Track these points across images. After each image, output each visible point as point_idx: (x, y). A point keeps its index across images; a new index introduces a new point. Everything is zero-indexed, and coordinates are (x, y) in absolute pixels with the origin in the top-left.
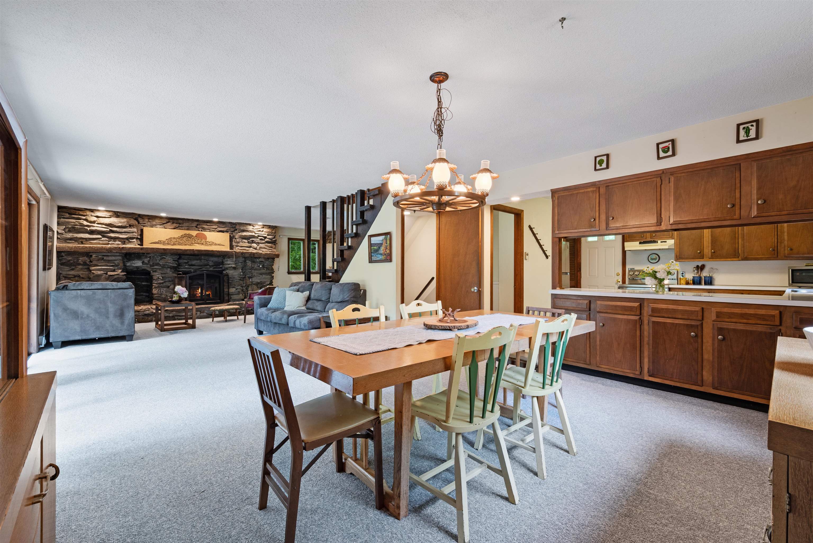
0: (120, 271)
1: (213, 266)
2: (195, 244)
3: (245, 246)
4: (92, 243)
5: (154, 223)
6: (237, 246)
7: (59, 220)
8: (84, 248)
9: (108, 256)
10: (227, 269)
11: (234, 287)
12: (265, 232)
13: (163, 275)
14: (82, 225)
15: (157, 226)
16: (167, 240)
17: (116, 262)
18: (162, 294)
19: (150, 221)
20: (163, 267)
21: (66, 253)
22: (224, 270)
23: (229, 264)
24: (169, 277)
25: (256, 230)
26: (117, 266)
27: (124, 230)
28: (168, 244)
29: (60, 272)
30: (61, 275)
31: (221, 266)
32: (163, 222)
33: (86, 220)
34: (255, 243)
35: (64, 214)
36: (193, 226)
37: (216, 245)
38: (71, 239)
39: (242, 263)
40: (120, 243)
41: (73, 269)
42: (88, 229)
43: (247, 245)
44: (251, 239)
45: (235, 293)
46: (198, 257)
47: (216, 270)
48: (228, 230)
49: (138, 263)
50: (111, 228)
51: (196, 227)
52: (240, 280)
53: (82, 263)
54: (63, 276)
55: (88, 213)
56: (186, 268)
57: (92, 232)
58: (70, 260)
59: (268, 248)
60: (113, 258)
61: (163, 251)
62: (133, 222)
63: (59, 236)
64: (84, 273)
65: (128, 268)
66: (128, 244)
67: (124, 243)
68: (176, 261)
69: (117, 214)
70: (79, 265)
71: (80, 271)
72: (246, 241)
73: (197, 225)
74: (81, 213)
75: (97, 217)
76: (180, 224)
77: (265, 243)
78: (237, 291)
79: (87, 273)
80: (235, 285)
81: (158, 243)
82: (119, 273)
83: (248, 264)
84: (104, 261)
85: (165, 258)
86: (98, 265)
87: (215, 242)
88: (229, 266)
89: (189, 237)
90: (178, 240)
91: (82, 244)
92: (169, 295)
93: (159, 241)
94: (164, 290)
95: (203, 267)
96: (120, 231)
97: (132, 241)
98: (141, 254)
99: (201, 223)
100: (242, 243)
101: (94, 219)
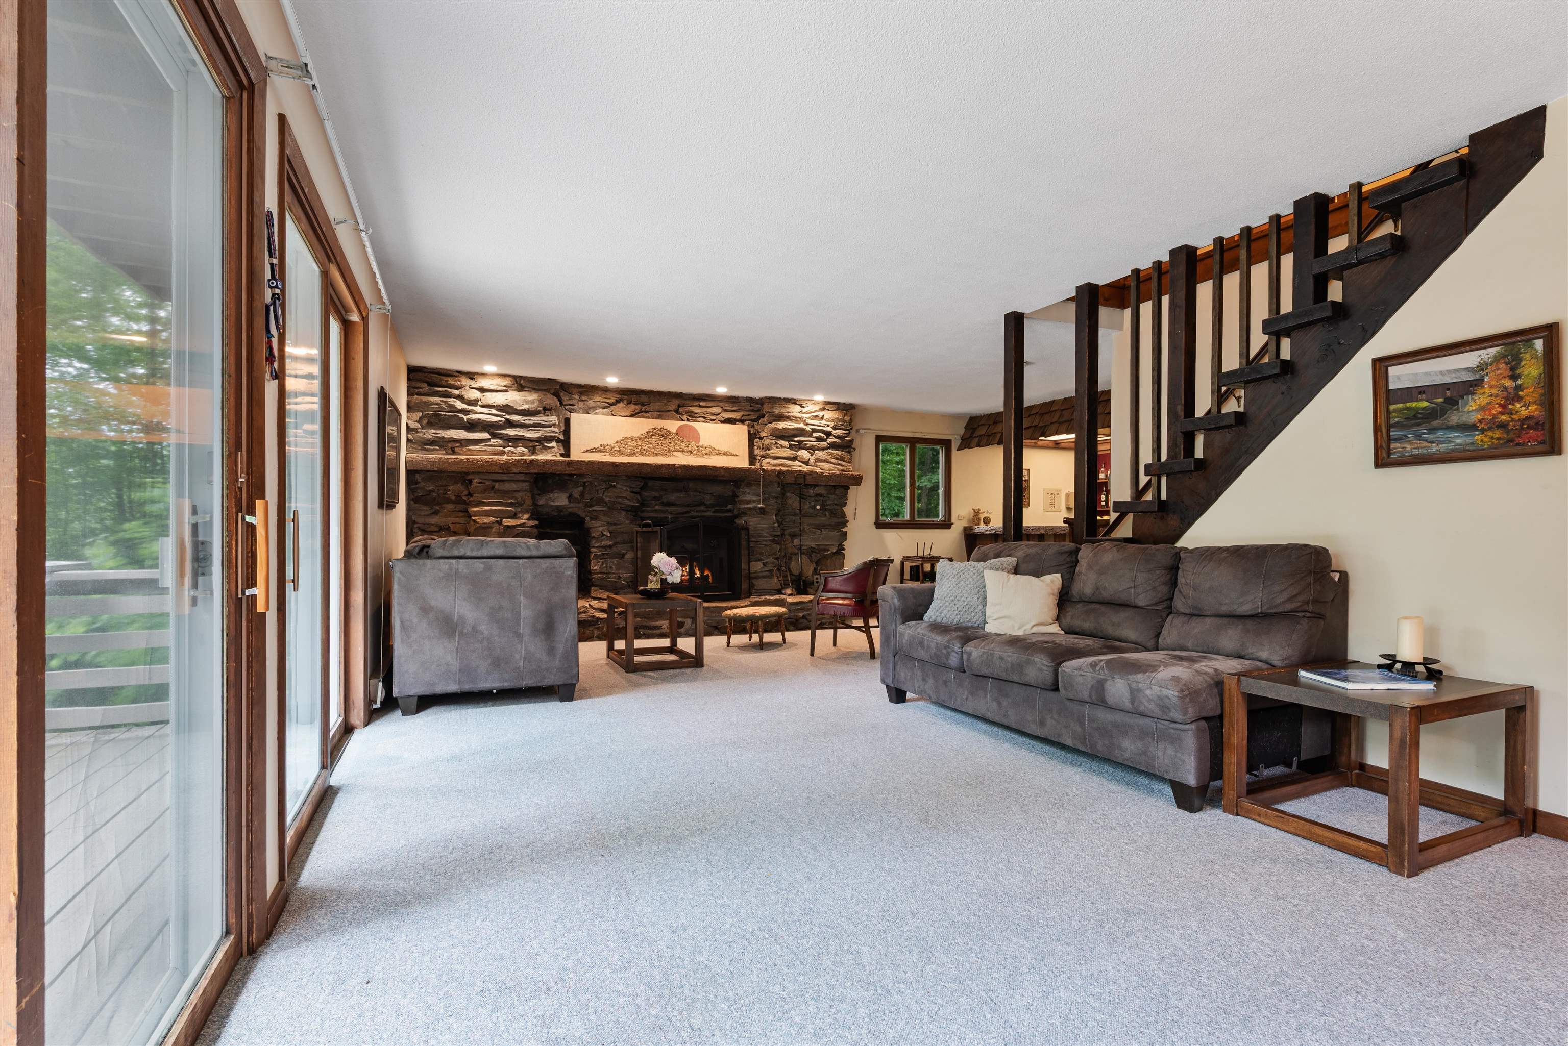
0: (526, 516)
1: (712, 506)
2: (675, 453)
3: (784, 455)
4: (471, 452)
5: (591, 403)
6: (764, 457)
7: (410, 398)
8: (458, 464)
9: (502, 481)
10: (744, 513)
11: (760, 560)
12: (828, 420)
13: (611, 528)
14: (453, 409)
15: (597, 411)
16: (617, 442)
17: (518, 495)
18: (609, 573)
19: (583, 398)
20: (612, 507)
21: (423, 476)
22: (736, 517)
23: (749, 502)
24: (623, 532)
25: (807, 416)
26: (520, 504)
27: (533, 420)
28: (621, 453)
29: (414, 518)
30: (416, 526)
31: (730, 507)
32: (609, 401)
33: (460, 398)
34: (806, 449)
35: (418, 385)
36: (670, 408)
37: (719, 453)
38: (432, 442)
39: (777, 498)
40: (525, 450)
41: (436, 513)
42: (465, 417)
43: (788, 453)
44: (796, 439)
45: (761, 574)
46: (682, 485)
47: (721, 517)
48: (744, 418)
49: (560, 500)
50: (507, 417)
51: (677, 411)
52: (773, 541)
53: (453, 498)
54: (419, 528)
55: (465, 381)
56: (656, 511)
57: (472, 426)
58: (431, 491)
59: (834, 461)
60: (514, 486)
61: (611, 469)
62: (551, 401)
63: (410, 437)
64: (457, 520)
65: (540, 509)
66: (541, 453)
67: (533, 451)
68: (636, 493)
69: (520, 383)
70: (448, 503)
71: (450, 517)
72: (786, 443)
73: (679, 406)
74: (451, 381)
75: (482, 390)
76: (643, 405)
77: (826, 448)
78: (766, 569)
79: (462, 520)
80: (761, 554)
81: (600, 451)
82: (524, 521)
83: (790, 501)
84: (495, 492)
85: (614, 486)
86: (484, 504)
87: (717, 448)
88: (748, 506)
89: (663, 436)
90: (640, 444)
91: (454, 453)
92: (625, 575)
93: (601, 446)
94: (613, 562)
95: (693, 508)
96: (526, 422)
97: (550, 445)
98: (566, 477)
99: (687, 402)
100: (777, 448)
101: (474, 395)
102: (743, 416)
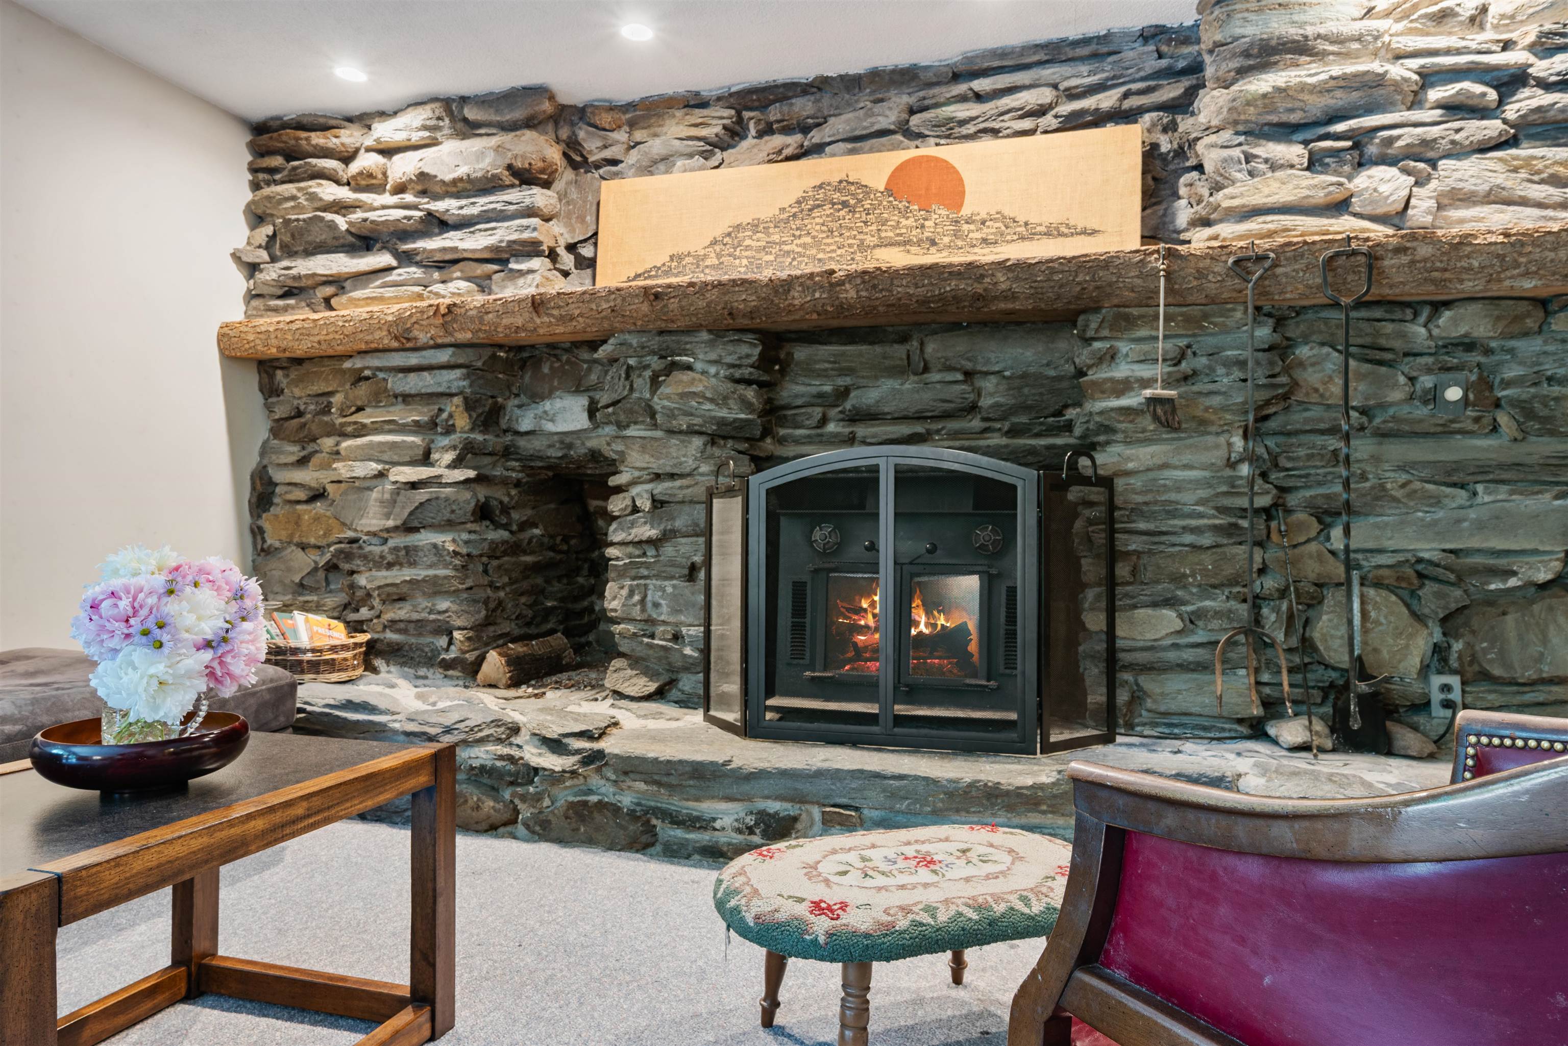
0: (449, 457)
1: (1006, 413)
4: (358, 304)
5: (656, 146)
6: (1202, 220)
11: (1169, 602)
13: (660, 488)
14: (314, 202)
15: (673, 166)
16: (714, 243)
18: (649, 620)
19: (638, 135)
20: (670, 428)
23: (1124, 388)
26: (446, 428)
27: (482, 204)
29: (271, 472)
31: (1067, 411)
33: (336, 175)
34: (1391, 162)
36: (883, 123)
37: (1029, 233)
38: (287, 290)
39: (1241, 364)
40: (467, 284)
41: (308, 458)
42: (342, 223)
44: (1343, 127)
45: (1172, 656)
46: (900, 350)
48: (1132, 102)
49: (568, 415)
50: (430, 206)
51: (906, 128)
52: (1231, 530)
55: (347, 136)
57: (357, 241)
62: (541, 152)
65: (522, 442)
66: (499, 286)
68: (748, 382)
71: (330, 466)
72: (1294, 152)
73: (911, 111)
74: (319, 140)
78: (1200, 637)
80: (1178, 579)
81: (668, 274)
82: (441, 471)
83: (1311, 377)
84: (394, 400)
85: (683, 367)
86: (366, 429)
87: (1021, 219)
88: (1124, 402)
89: (845, 204)
90: (776, 238)
91: (328, 308)
92: (695, 630)
93: (672, 258)
94: (663, 589)
95: (935, 426)
96: (464, 212)
97: (523, 266)
99: (934, 91)
102: (1126, 95)
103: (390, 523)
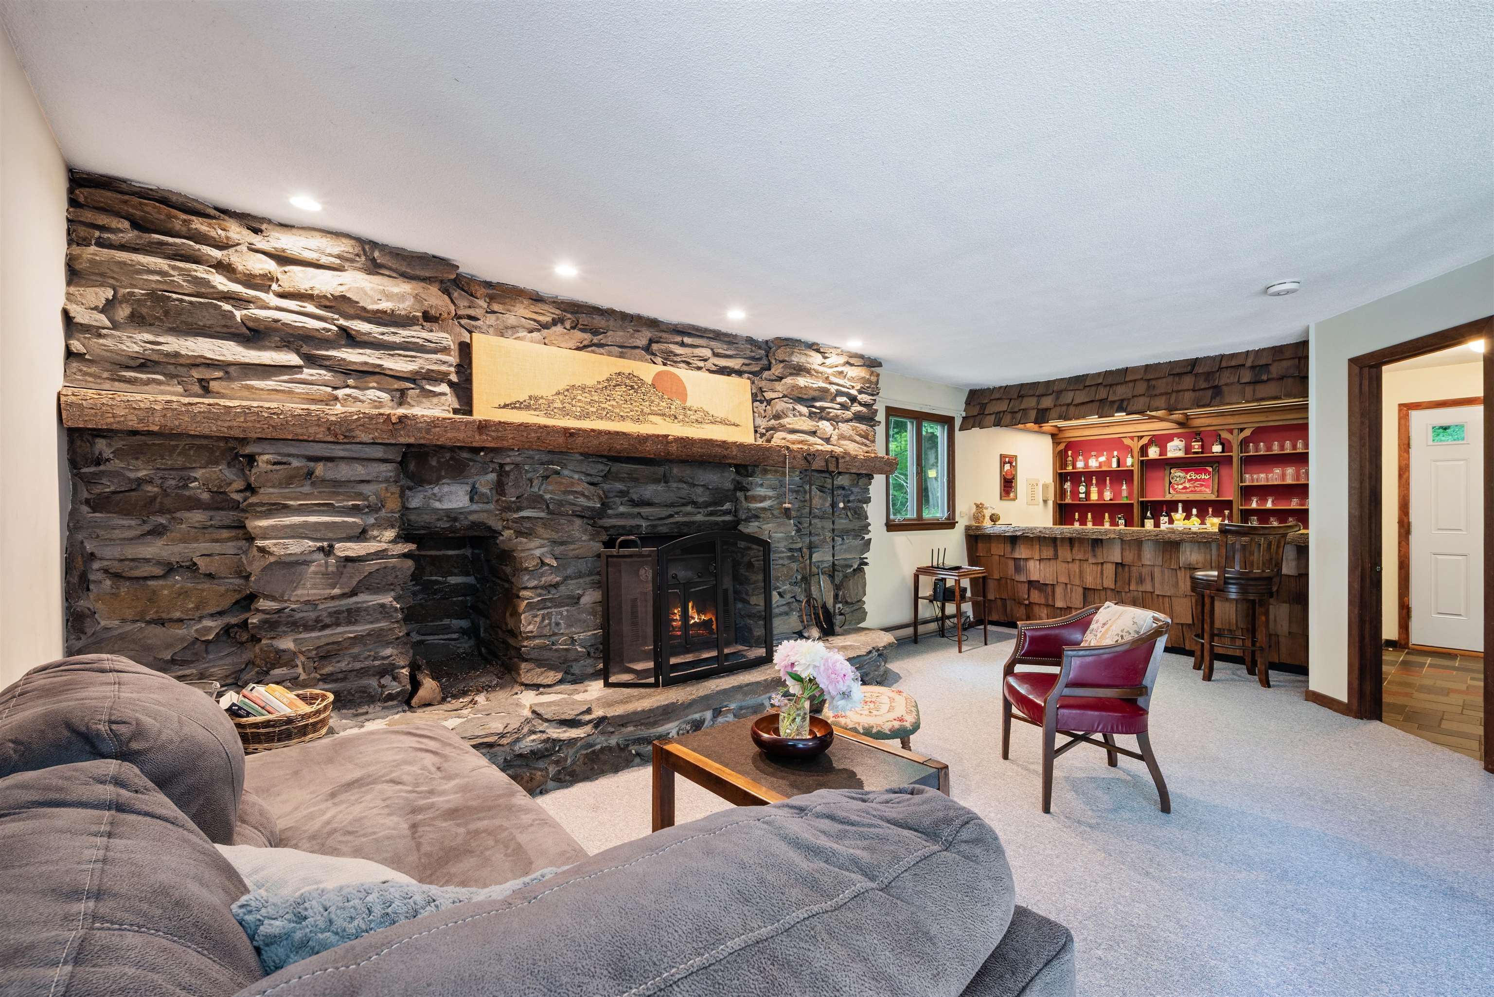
0: (390, 534)
1: (707, 505)
2: (651, 418)
3: (805, 427)
4: (252, 394)
5: (511, 319)
6: (776, 429)
7: (76, 250)
8: (217, 417)
9: (330, 459)
10: (756, 516)
12: (852, 379)
13: (558, 550)
14: (202, 287)
15: (519, 335)
16: (558, 393)
17: (366, 489)
18: (555, 634)
19: (496, 307)
20: (555, 512)
21: (119, 444)
22: (743, 522)
23: (763, 499)
24: (577, 557)
25: (830, 371)
26: (373, 509)
27: (403, 335)
29: (89, 547)
30: (96, 565)
31: (727, 506)
32: (540, 319)
33: (225, 268)
34: (828, 420)
35: (103, 220)
36: (637, 342)
37: (714, 420)
38: (144, 364)
40: (385, 396)
41: (158, 532)
42: (238, 314)
43: (806, 424)
44: (818, 404)
46: (660, 470)
47: (716, 523)
48: (745, 368)
49: (454, 497)
50: (342, 322)
51: (647, 349)
52: (791, 557)
53: (205, 496)
54: (106, 571)
55: (236, 232)
56: (622, 515)
57: (255, 335)
58: (140, 482)
59: (858, 438)
60: (359, 471)
61: (561, 440)
62: (435, 299)
63: (77, 346)
64: (217, 548)
65: (413, 517)
66: (419, 403)
67: (401, 399)
68: (597, 485)
69: (372, 256)
70: (190, 509)
71: (196, 540)
72: (804, 410)
73: (651, 341)
74: (199, 225)
75: (283, 259)
76: (595, 332)
77: (851, 420)
79: (230, 548)
80: (780, 579)
81: (528, 407)
82: (384, 546)
83: (808, 497)
84: (313, 484)
85: (557, 473)
86: (285, 509)
87: (711, 413)
88: (763, 505)
89: (632, 387)
90: (596, 398)
91: (206, 391)
92: (582, 636)
93: (530, 397)
94: (561, 613)
95: (676, 509)
96: (385, 338)
97: (437, 389)
98: (465, 455)
99: (664, 335)
100: (794, 415)
101: (263, 265)
102: (743, 364)
103: (337, 591)
